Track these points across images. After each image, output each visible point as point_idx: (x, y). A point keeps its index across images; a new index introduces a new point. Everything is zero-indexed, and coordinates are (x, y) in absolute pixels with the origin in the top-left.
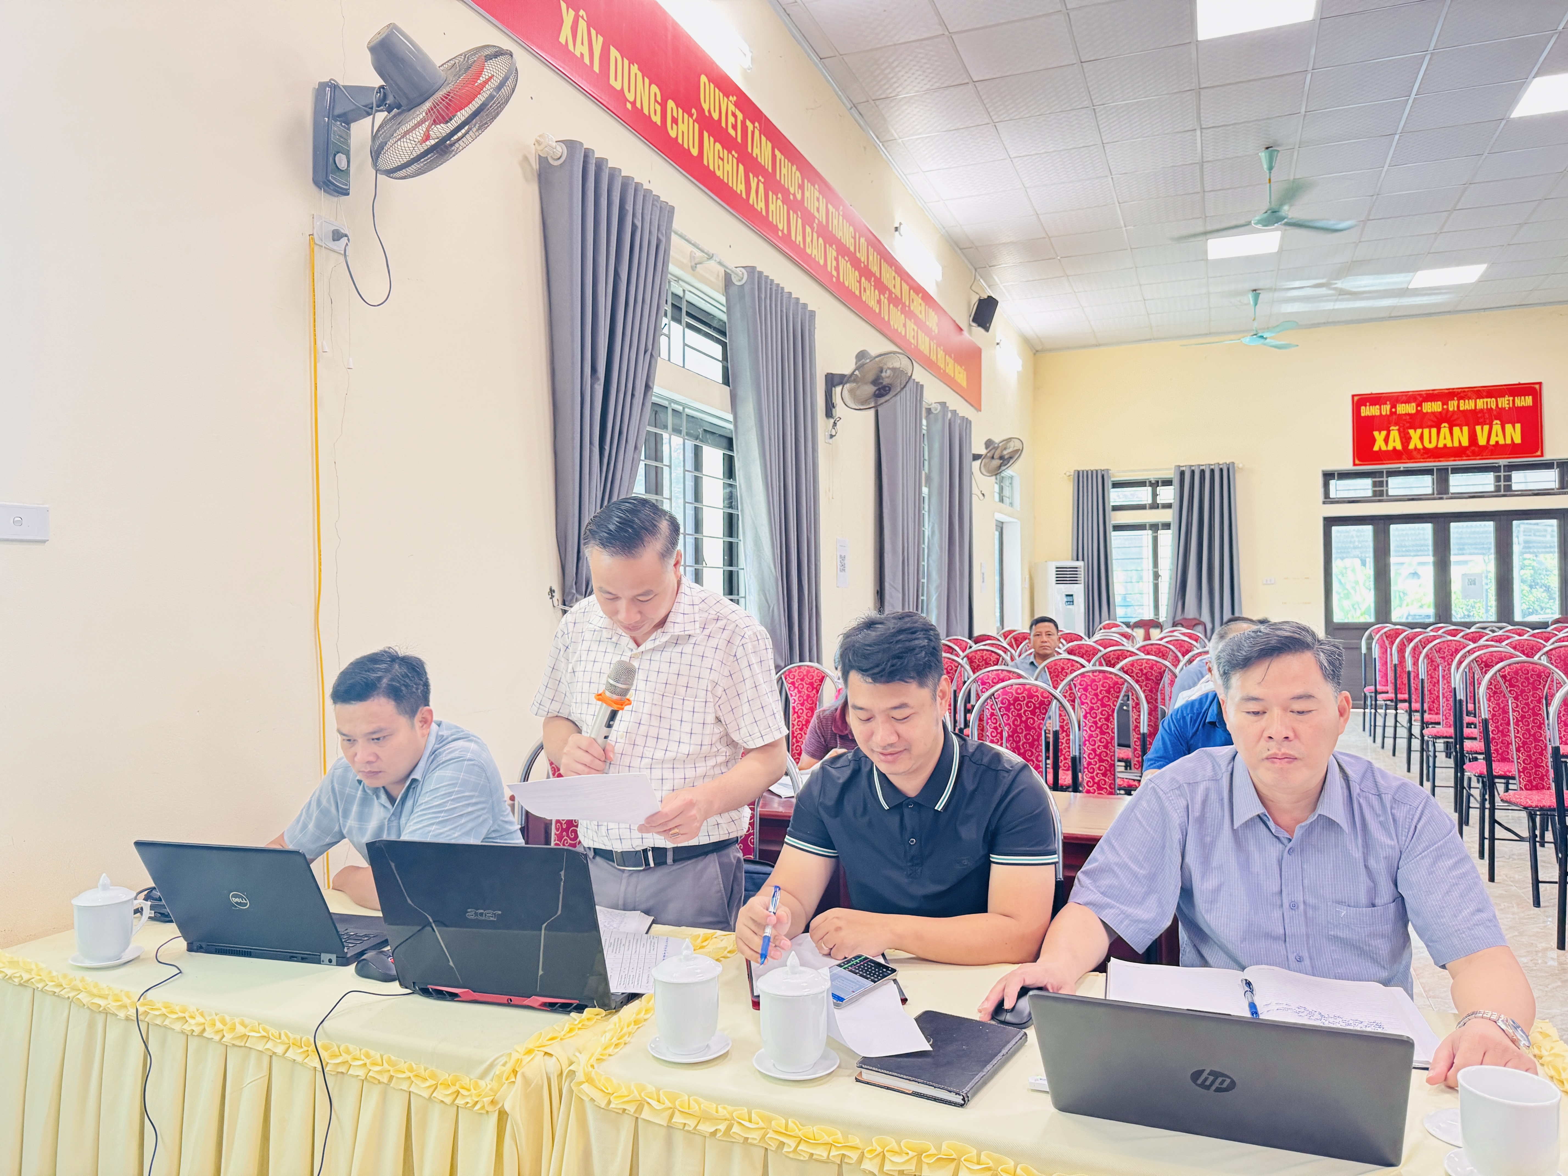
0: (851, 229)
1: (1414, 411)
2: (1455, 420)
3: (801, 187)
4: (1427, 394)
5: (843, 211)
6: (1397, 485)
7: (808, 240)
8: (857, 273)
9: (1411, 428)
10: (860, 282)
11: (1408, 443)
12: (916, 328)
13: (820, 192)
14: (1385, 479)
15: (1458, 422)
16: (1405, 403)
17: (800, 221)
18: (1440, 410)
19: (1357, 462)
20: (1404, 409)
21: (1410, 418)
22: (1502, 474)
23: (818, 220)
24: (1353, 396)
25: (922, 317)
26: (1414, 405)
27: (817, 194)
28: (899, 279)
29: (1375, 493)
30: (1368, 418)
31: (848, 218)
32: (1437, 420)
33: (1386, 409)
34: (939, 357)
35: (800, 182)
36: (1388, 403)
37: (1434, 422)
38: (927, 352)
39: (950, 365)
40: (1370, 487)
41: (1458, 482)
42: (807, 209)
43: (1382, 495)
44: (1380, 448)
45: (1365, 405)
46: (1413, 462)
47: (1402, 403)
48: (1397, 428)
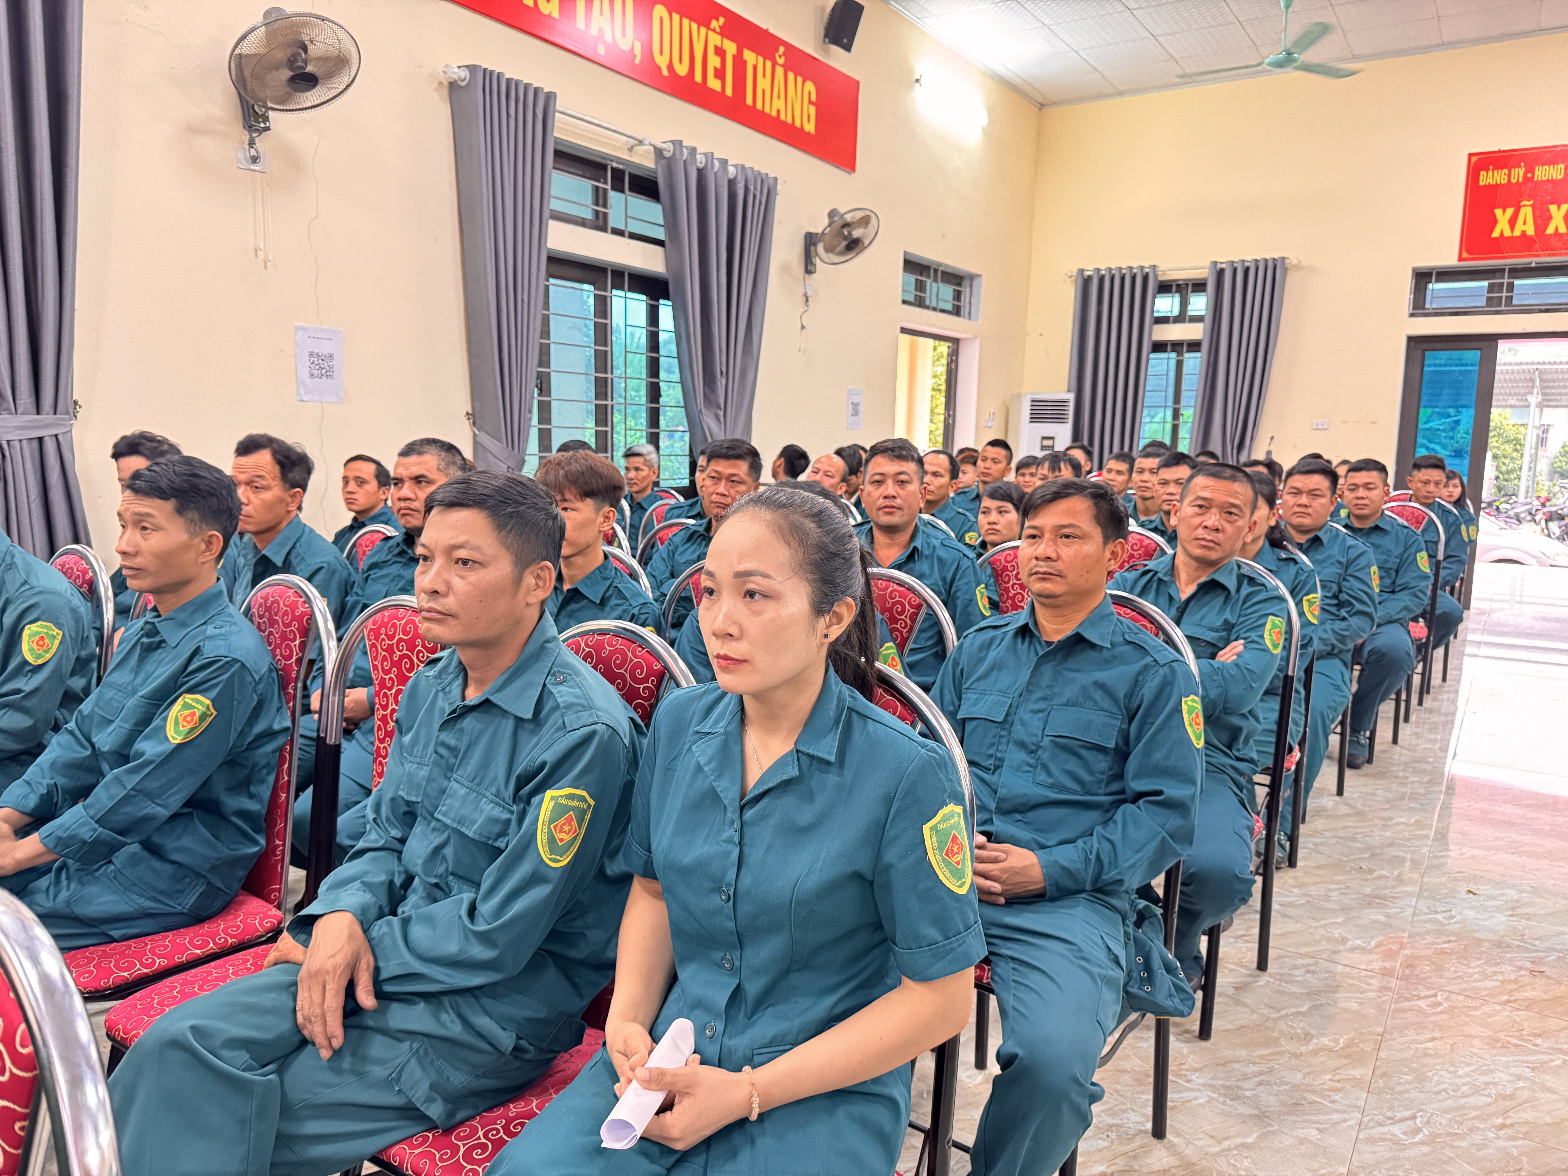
1: (1561, 177)
6: (1524, 289)
9: (1552, 203)
11: (1546, 227)
14: (1506, 281)
16: (1549, 165)
19: (1465, 255)
20: (1546, 173)
21: (1553, 188)
24: (1470, 155)
29: (1485, 302)
30: (1488, 188)
36: (1522, 164)
40: (1484, 292)
43: (1500, 305)
44: (1502, 234)
45: (1487, 170)
46: (1549, 255)
47: (1543, 165)
48: (1531, 202)
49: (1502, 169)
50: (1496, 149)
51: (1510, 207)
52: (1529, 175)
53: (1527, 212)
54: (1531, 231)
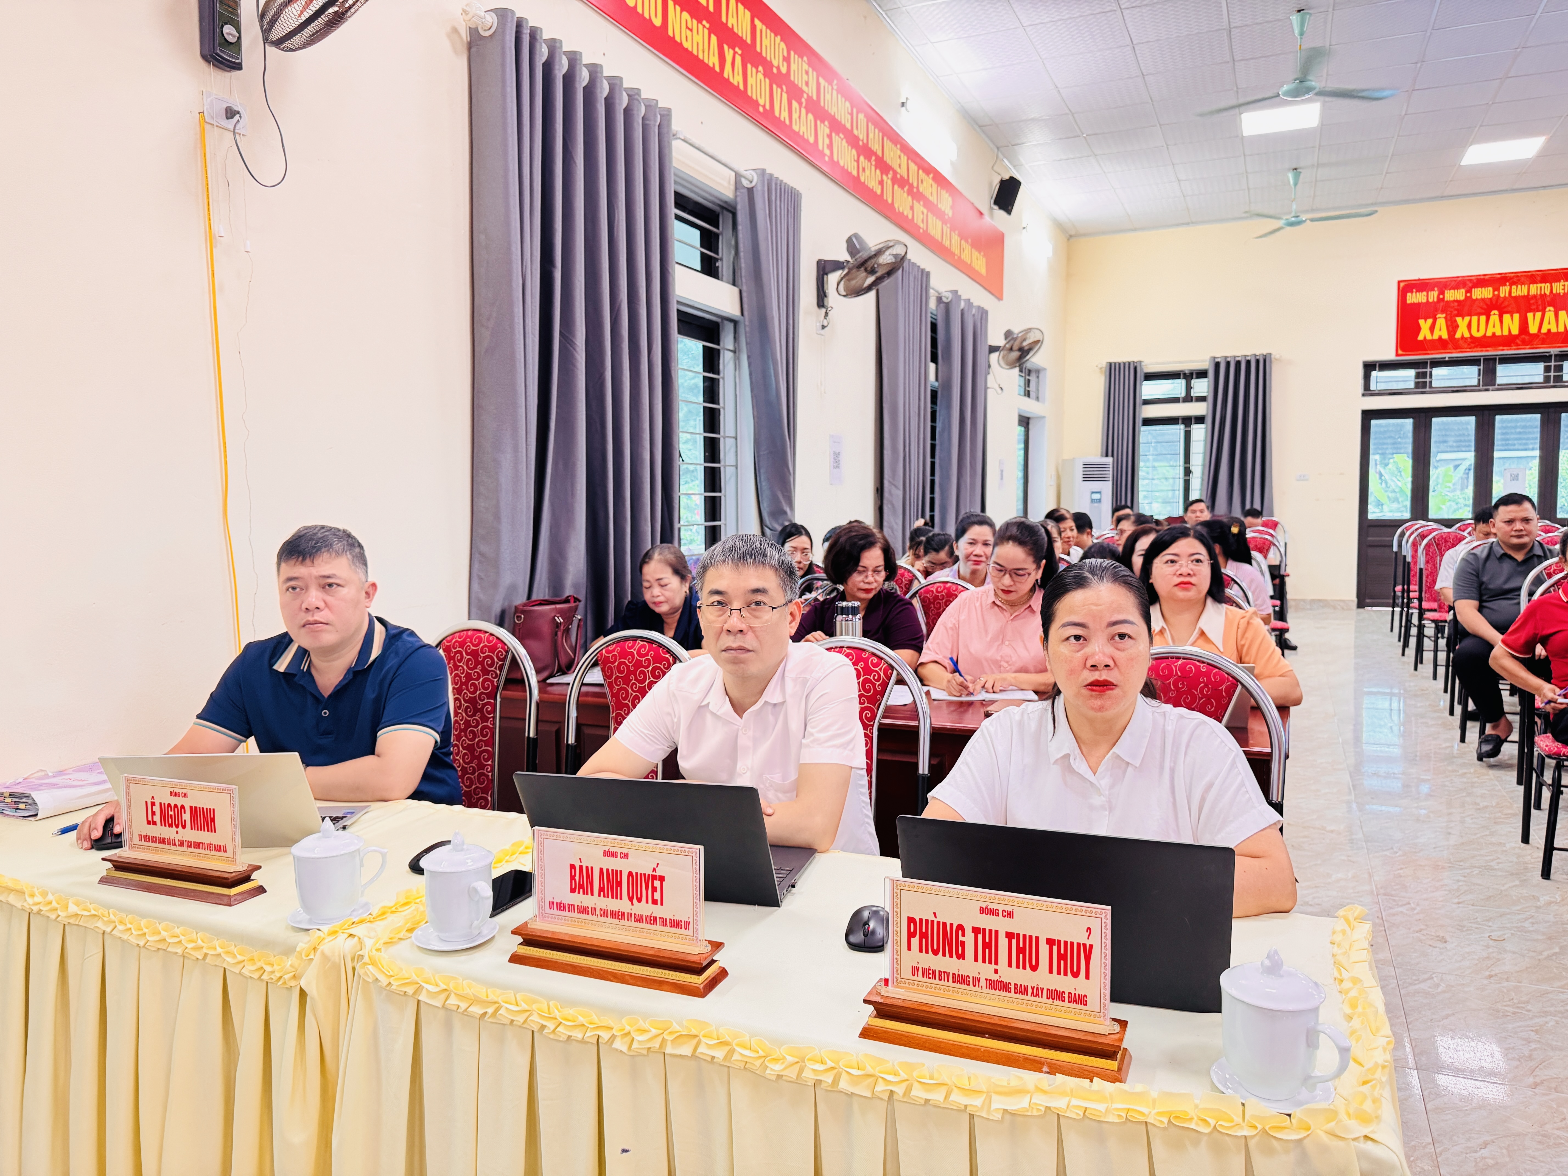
0: (848, 104)
1: (1462, 298)
2: (1505, 307)
3: (787, 59)
4: (1478, 280)
5: (837, 84)
6: (1441, 376)
7: (795, 116)
8: (854, 152)
9: (1458, 315)
10: (858, 161)
11: (1455, 332)
12: (925, 211)
13: (809, 64)
14: (1428, 370)
15: (1510, 309)
16: (1454, 289)
17: (785, 96)
18: (1490, 296)
19: (1400, 352)
20: (1454, 295)
21: (1458, 306)
22: (1553, 364)
23: (808, 95)
24: (1399, 282)
25: (933, 199)
26: (1463, 291)
27: (805, 67)
28: (906, 158)
29: (1417, 385)
30: (1413, 305)
31: (845, 92)
32: (1487, 308)
33: (1433, 296)
34: (953, 242)
35: (785, 54)
36: (1436, 289)
37: (1482, 308)
38: (938, 237)
39: (966, 251)
40: (1413, 378)
41: (1505, 373)
42: (793, 83)
43: (1425, 387)
44: (1425, 338)
45: (1412, 292)
46: (1459, 352)
47: (1450, 289)
48: (1444, 315)
49: (1422, 292)
50: (1417, 278)
51: (1429, 318)
52: (1441, 297)
53: (1441, 322)
54: (1445, 336)
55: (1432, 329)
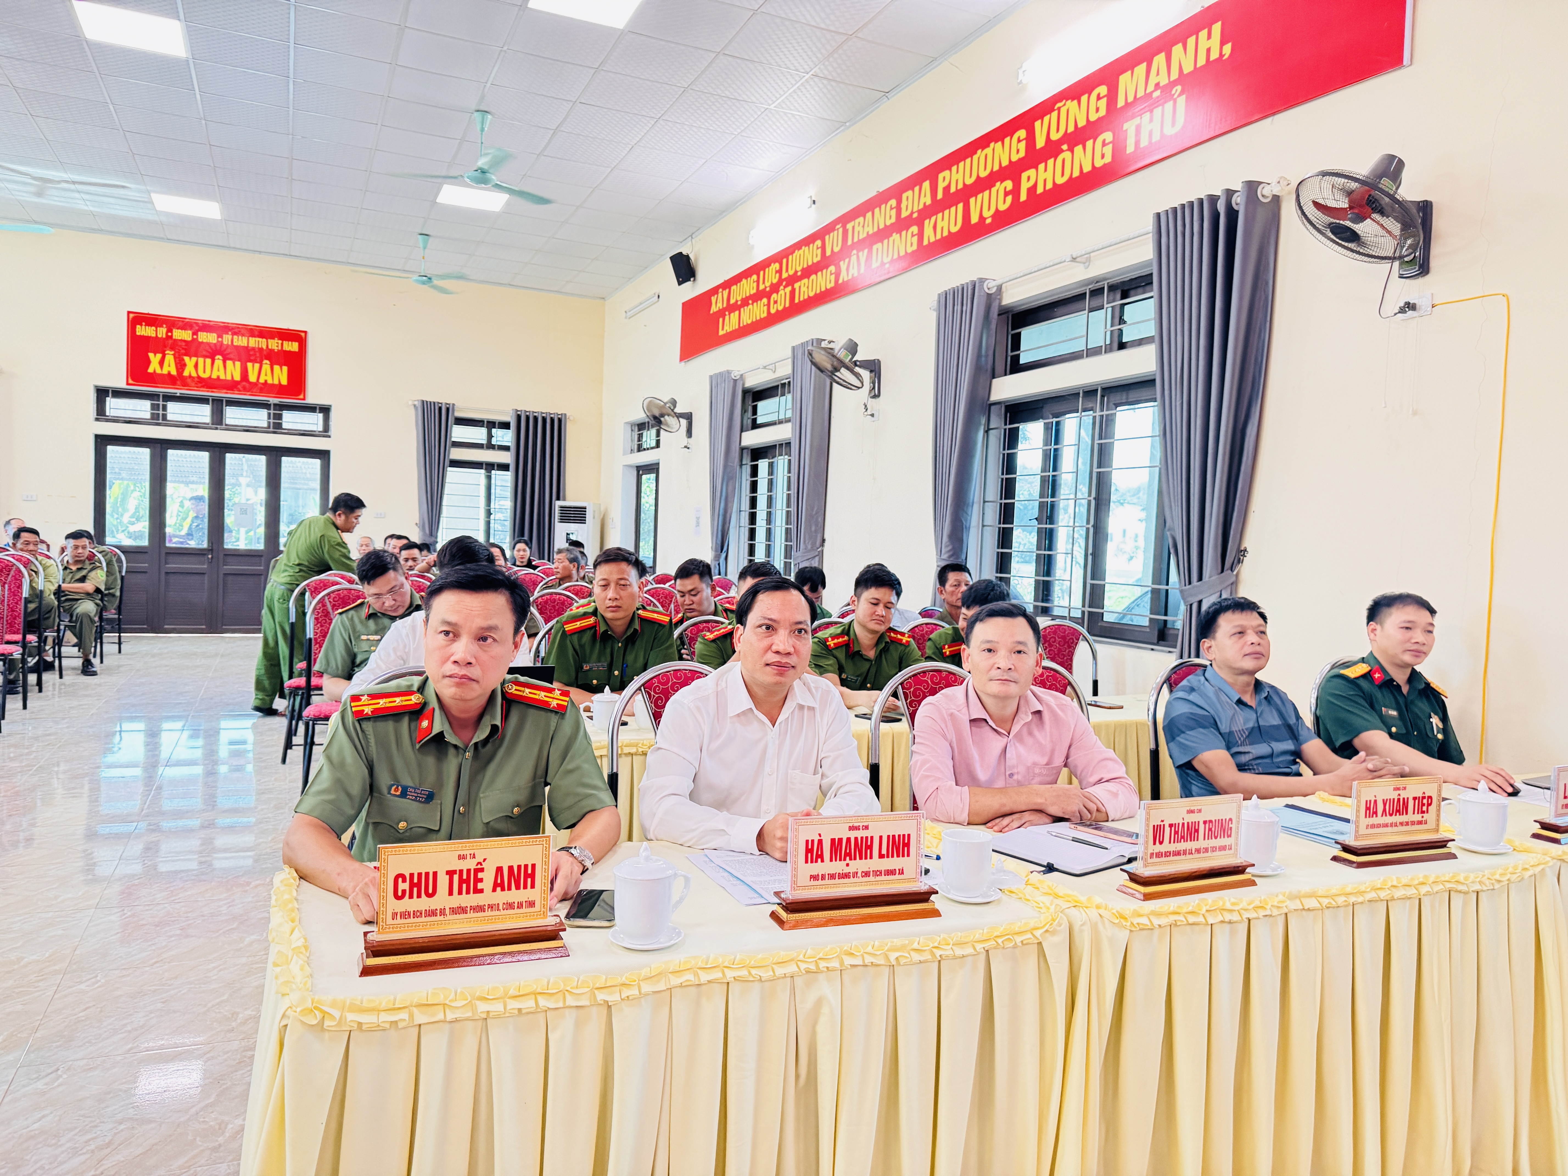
1: (190, 339)
2: (228, 354)
4: (204, 324)
6: (174, 410)
9: (186, 355)
11: (183, 371)
15: (231, 356)
16: (182, 329)
18: (215, 341)
19: (131, 381)
22: (272, 412)
24: (129, 313)
26: (190, 332)
30: (143, 337)
32: (212, 352)
33: (162, 332)
37: (208, 352)
41: (231, 415)
43: (159, 419)
44: (155, 371)
46: (188, 390)
47: (178, 328)
48: (173, 352)
49: (151, 326)
50: (146, 312)
51: (158, 352)
52: (170, 334)
53: (170, 358)
54: (174, 372)
55: (161, 363)
